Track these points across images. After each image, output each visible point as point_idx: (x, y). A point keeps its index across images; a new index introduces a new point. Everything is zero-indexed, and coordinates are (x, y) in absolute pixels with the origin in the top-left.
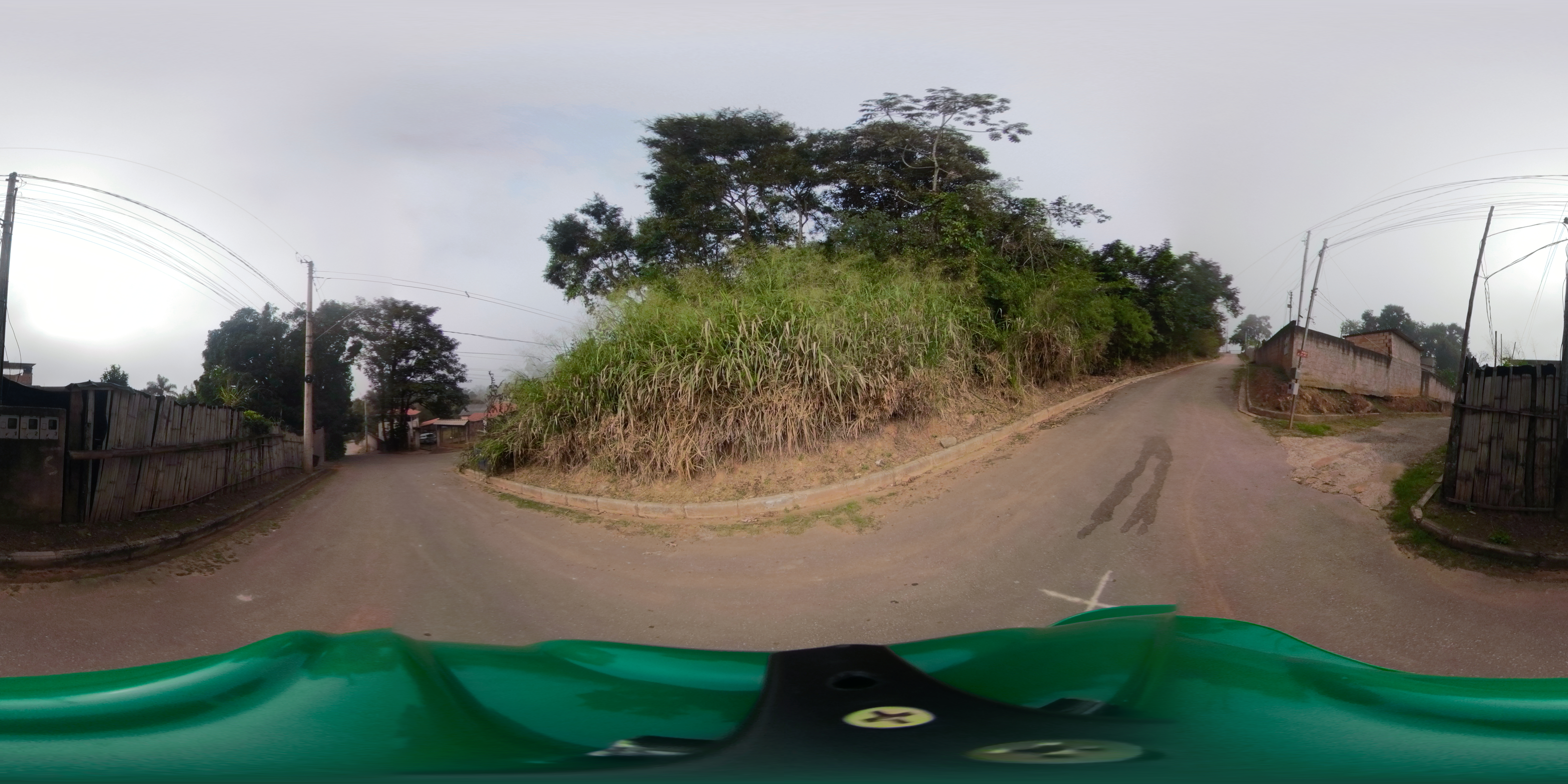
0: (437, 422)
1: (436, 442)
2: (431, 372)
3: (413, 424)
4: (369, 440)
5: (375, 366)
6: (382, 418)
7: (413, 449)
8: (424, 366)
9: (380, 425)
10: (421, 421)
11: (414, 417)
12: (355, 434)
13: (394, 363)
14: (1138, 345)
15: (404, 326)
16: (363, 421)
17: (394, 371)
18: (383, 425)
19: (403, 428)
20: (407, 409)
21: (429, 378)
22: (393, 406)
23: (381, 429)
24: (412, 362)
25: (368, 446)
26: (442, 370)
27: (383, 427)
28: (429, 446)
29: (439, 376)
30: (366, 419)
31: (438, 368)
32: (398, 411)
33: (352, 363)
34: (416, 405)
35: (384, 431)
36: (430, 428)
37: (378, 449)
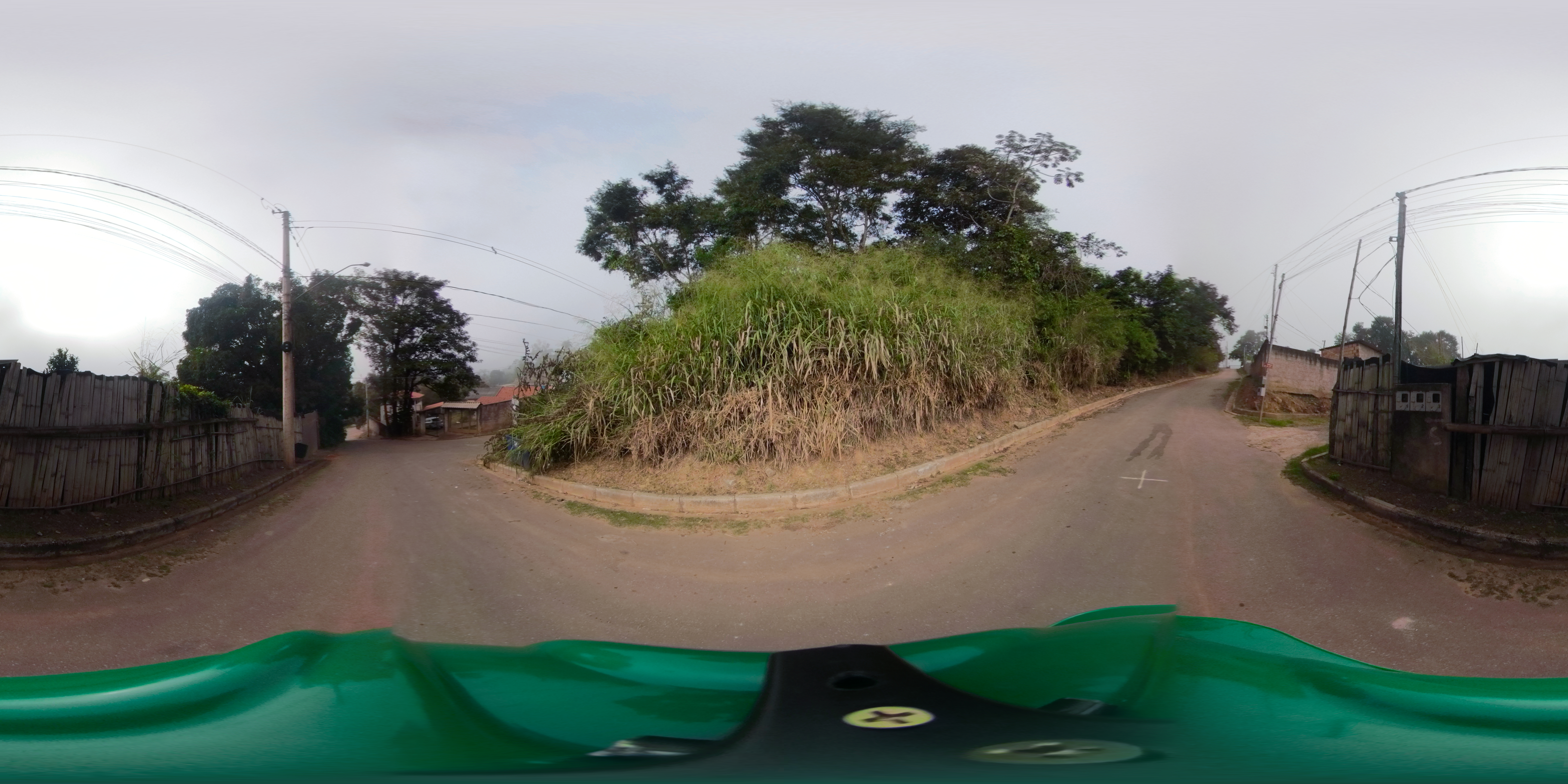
0: (443, 404)
1: (443, 428)
2: (438, 351)
3: (417, 407)
4: (371, 425)
5: (376, 344)
6: (385, 401)
7: (418, 434)
8: (430, 344)
9: (382, 408)
10: (424, 404)
11: (417, 400)
12: (356, 419)
13: (397, 342)
14: (1145, 361)
15: (408, 301)
16: (364, 404)
17: (397, 351)
18: (386, 409)
19: (407, 413)
20: (412, 390)
21: (437, 357)
22: (395, 387)
23: (383, 413)
24: (416, 340)
25: (369, 431)
26: (451, 348)
27: (385, 411)
28: (436, 431)
29: (447, 354)
30: (367, 402)
31: (446, 346)
32: (401, 394)
33: (351, 342)
34: (420, 387)
35: (386, 415)
36: (436, 412)
37: (380, 434)
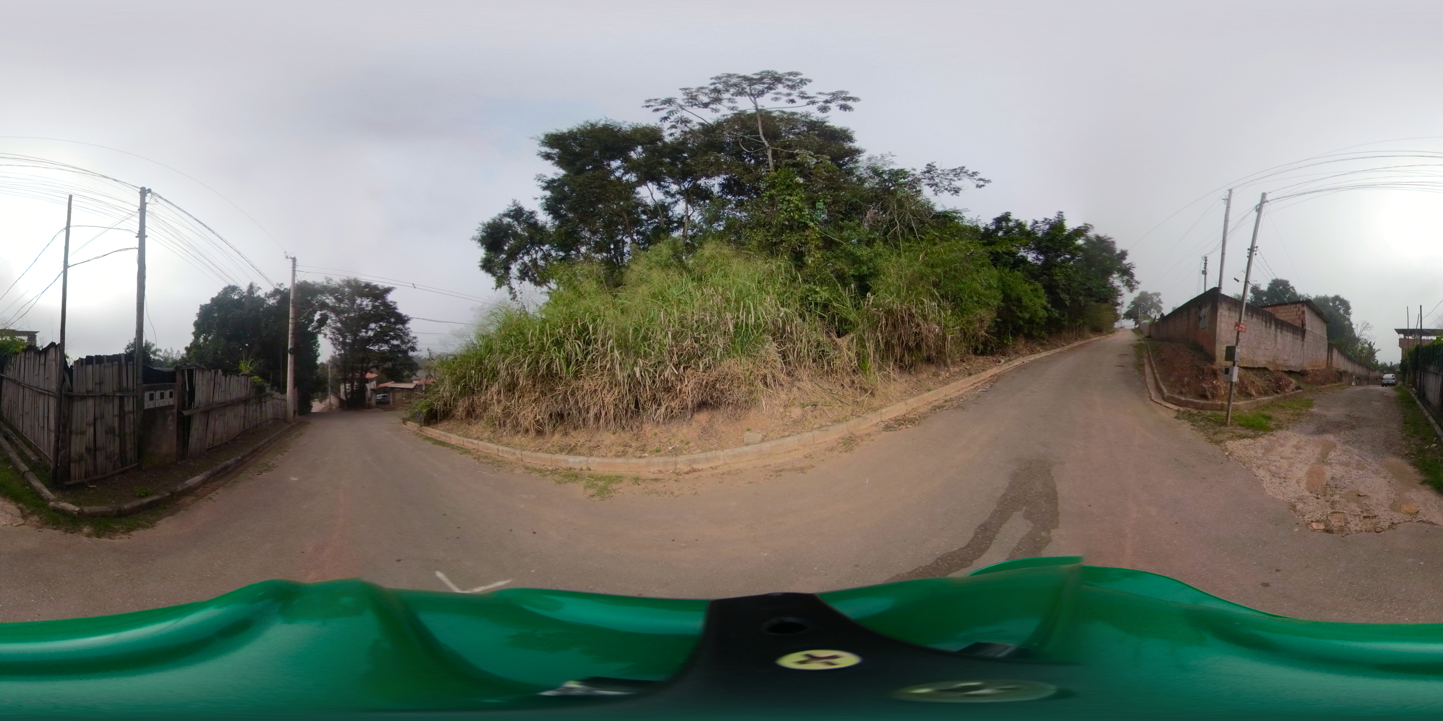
0: (391, 384)
1: (389, 402)
2: (387, 342)
3: (371, 386)
4: (332, 400)
5: (339, 335)
6: (345, 381)
7: (370, 407)
8: (380, 337)
9: (342, 387)
10: (378, 383)
11: (372, 380)
12: (320, 394)
13: (355, 334)
14: (1029, 321)
15: (366, 303)
16: (327, 382)
17: (354, 341)
18: (345, 386)
19: (362, 389)
20: (366, 373)
21: (385, 348)
22: (353, 370)
23: (342, 390)
24: (371, 333)
25: (331, 404)
26: (397, 340)
27: (344, 388)
28: (384, 405)
29: (393, 345)
30: (329, 380)
31: (393, 338)
32: (358, 375)
33: (319, 332)
34: (374, 370)
35: (345, 391)
36: (385, 390)
37: (340, 407)
